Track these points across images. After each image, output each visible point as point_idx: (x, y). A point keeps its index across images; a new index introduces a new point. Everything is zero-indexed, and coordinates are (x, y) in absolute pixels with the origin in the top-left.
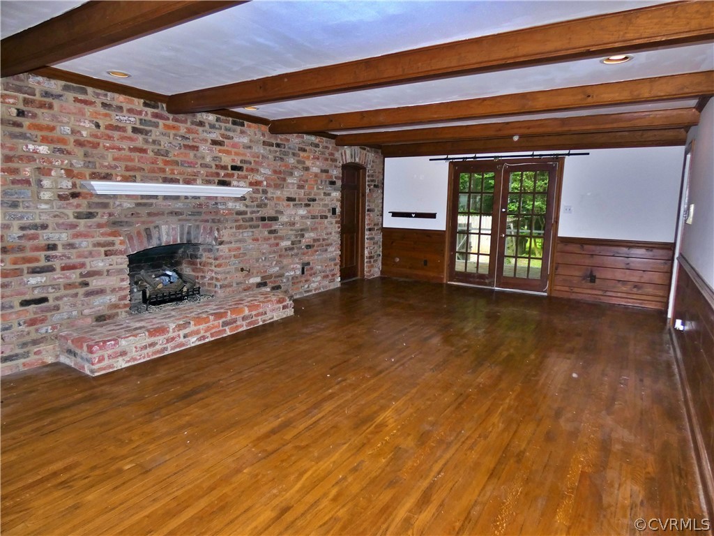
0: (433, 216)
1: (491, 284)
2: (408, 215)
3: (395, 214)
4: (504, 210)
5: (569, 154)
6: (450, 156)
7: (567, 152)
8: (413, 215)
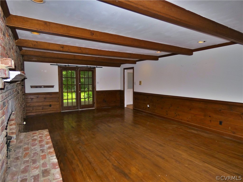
0: (52, 87)
1: (77, 109)
2: (40, 87)
3: (32, 87)
4: (80, 83)
5: (97, 67)
6: (58, 64)
7: (96, 66)
8: (43, 87)
